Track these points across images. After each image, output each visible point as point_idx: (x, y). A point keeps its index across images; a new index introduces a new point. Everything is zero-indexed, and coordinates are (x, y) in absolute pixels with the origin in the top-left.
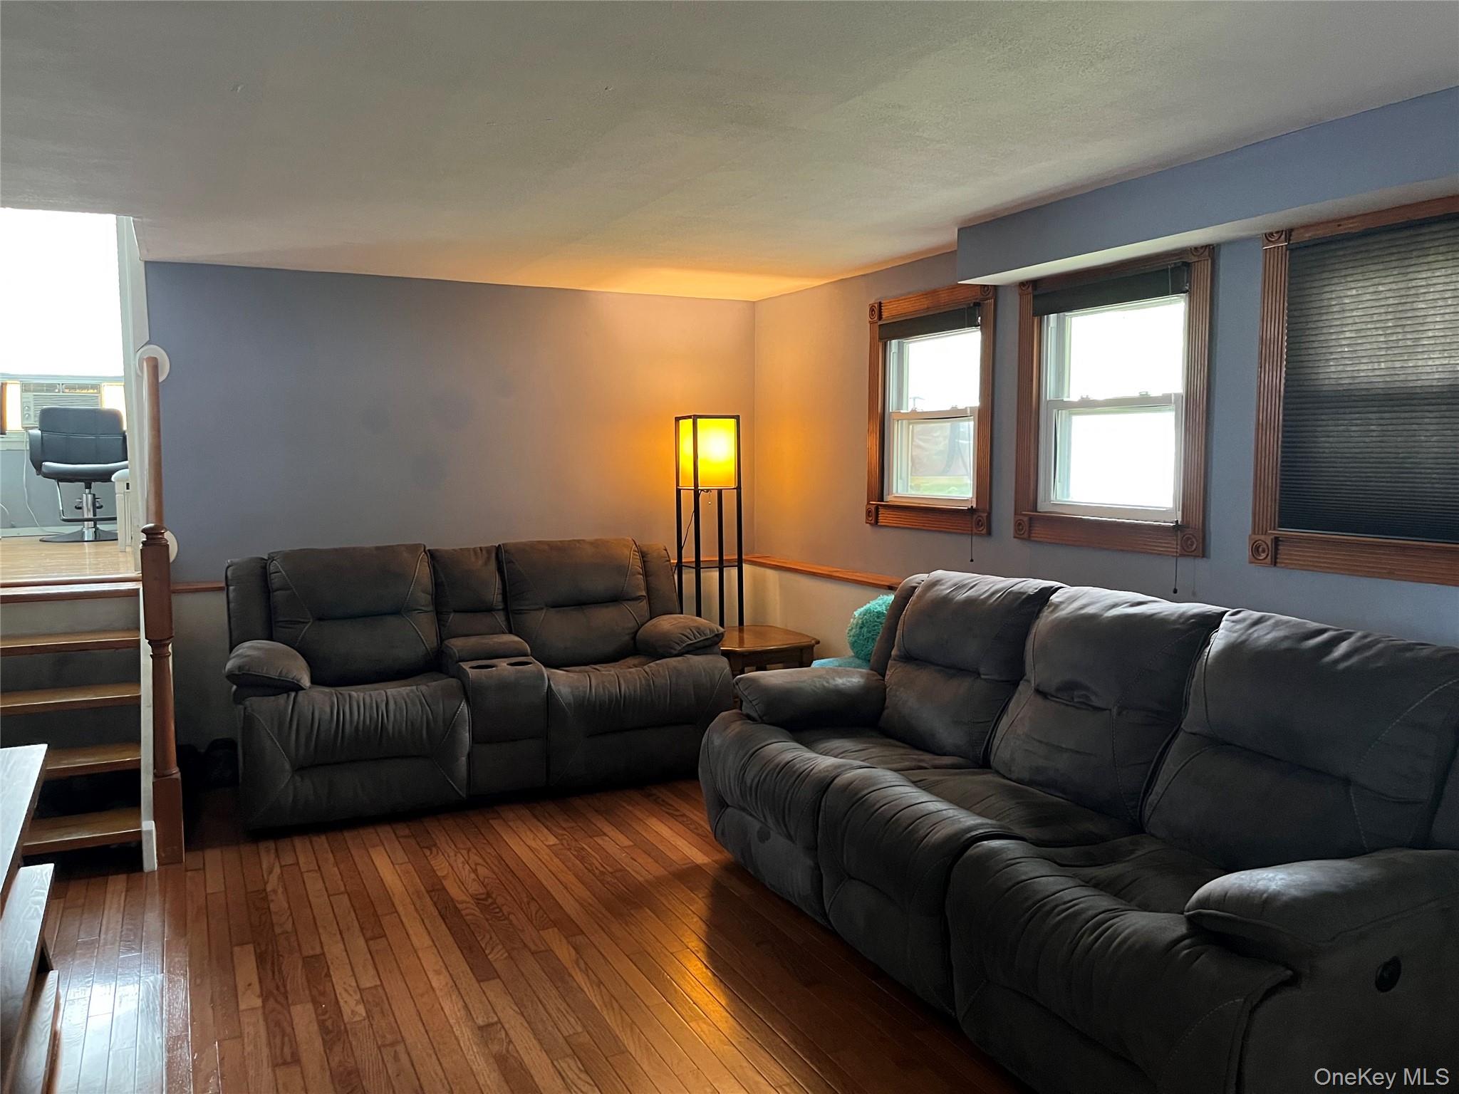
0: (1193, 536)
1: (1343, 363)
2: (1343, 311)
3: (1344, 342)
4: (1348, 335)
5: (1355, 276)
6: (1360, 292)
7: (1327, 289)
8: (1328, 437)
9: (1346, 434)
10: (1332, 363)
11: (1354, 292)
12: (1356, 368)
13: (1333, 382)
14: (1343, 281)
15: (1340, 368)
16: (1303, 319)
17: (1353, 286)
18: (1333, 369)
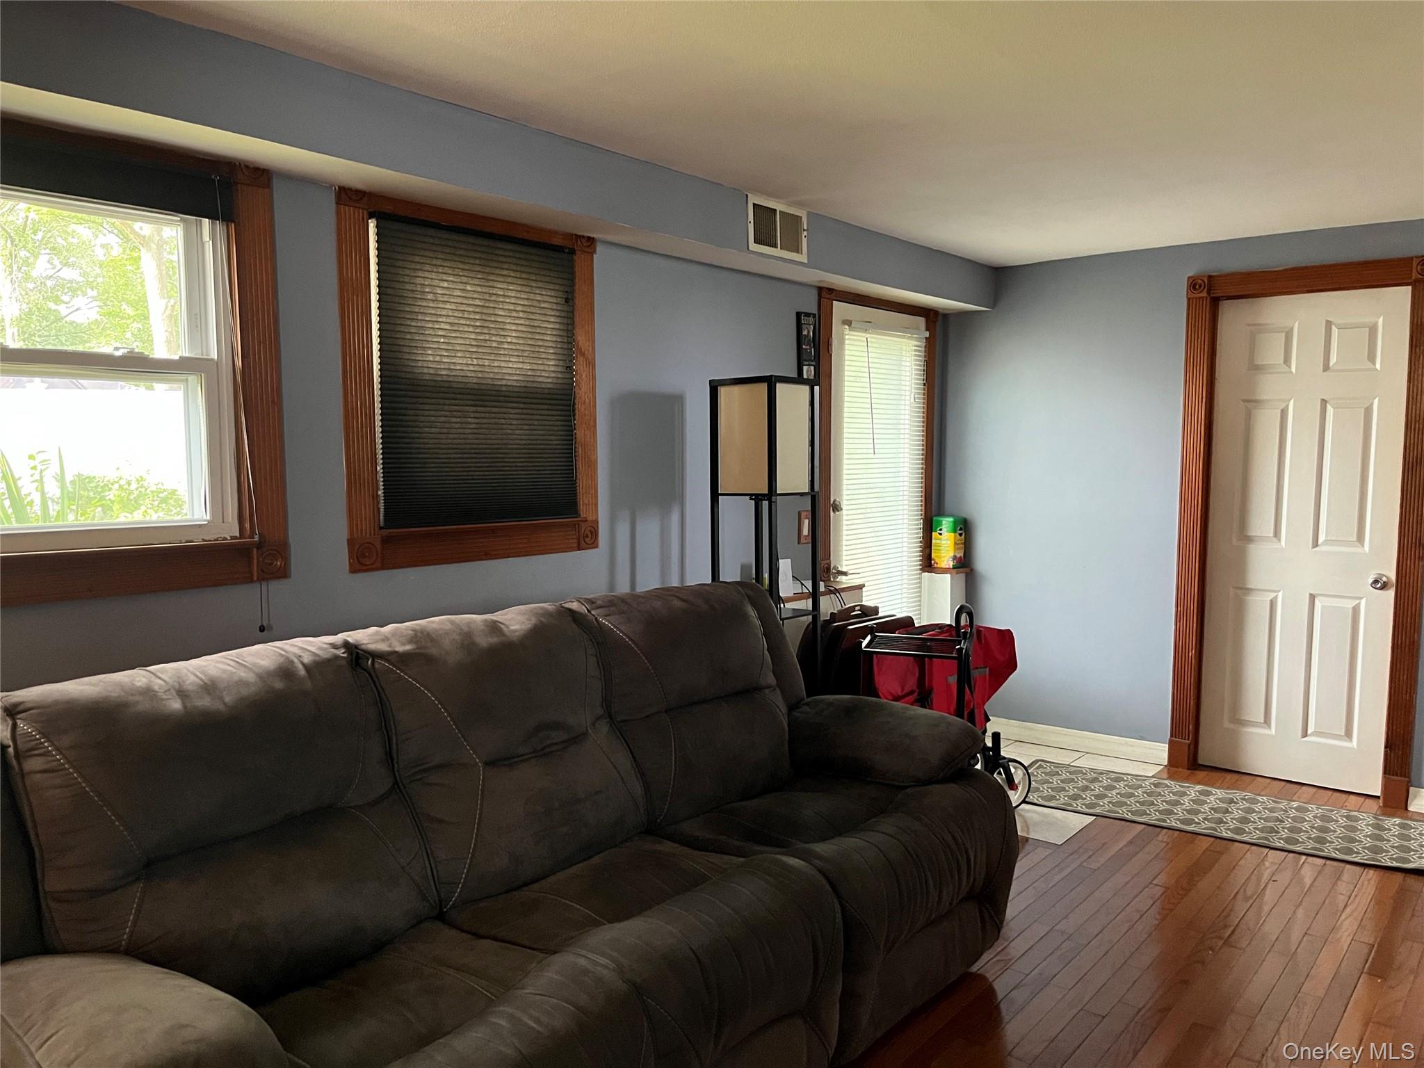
0: (278, 552)
1: (440, 353)
2: (436, 300)
3: (440, 333)
4: (443, 326)
5: (446, 268)
6: (450, 286)
7: (420, 274)
8: (431, 427)
9: (447, 425)
10: (430, 352)
11: (446, 284)
12: (453, 361)
13: (432, 371)
14: (435, 270)
15: (438, 359)
16: (396, 299)
17: (445, 278)
18: (431, 358)
